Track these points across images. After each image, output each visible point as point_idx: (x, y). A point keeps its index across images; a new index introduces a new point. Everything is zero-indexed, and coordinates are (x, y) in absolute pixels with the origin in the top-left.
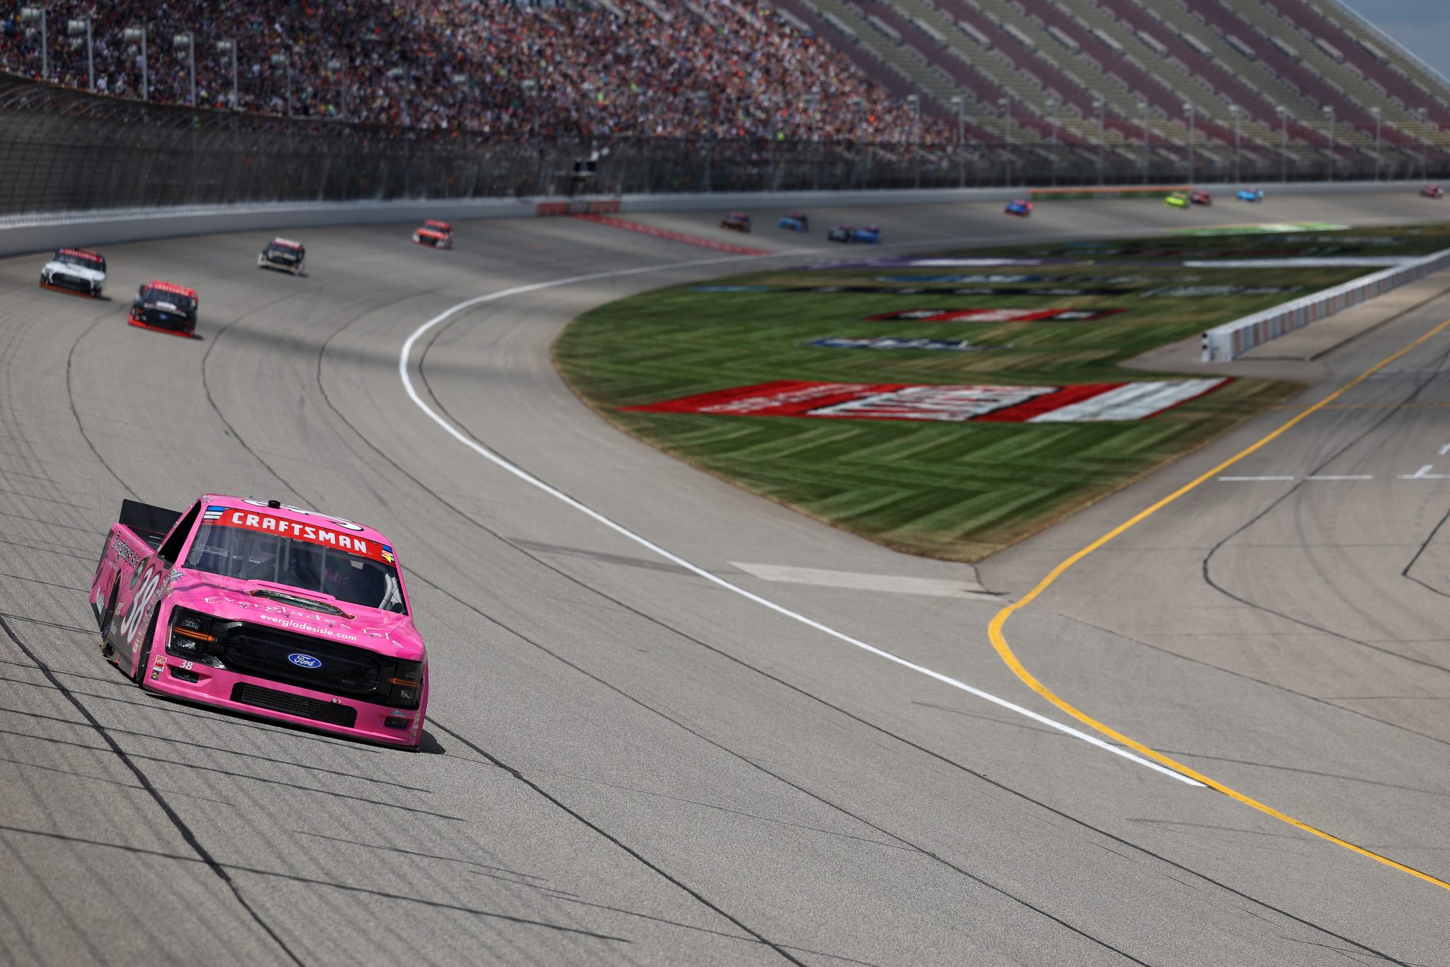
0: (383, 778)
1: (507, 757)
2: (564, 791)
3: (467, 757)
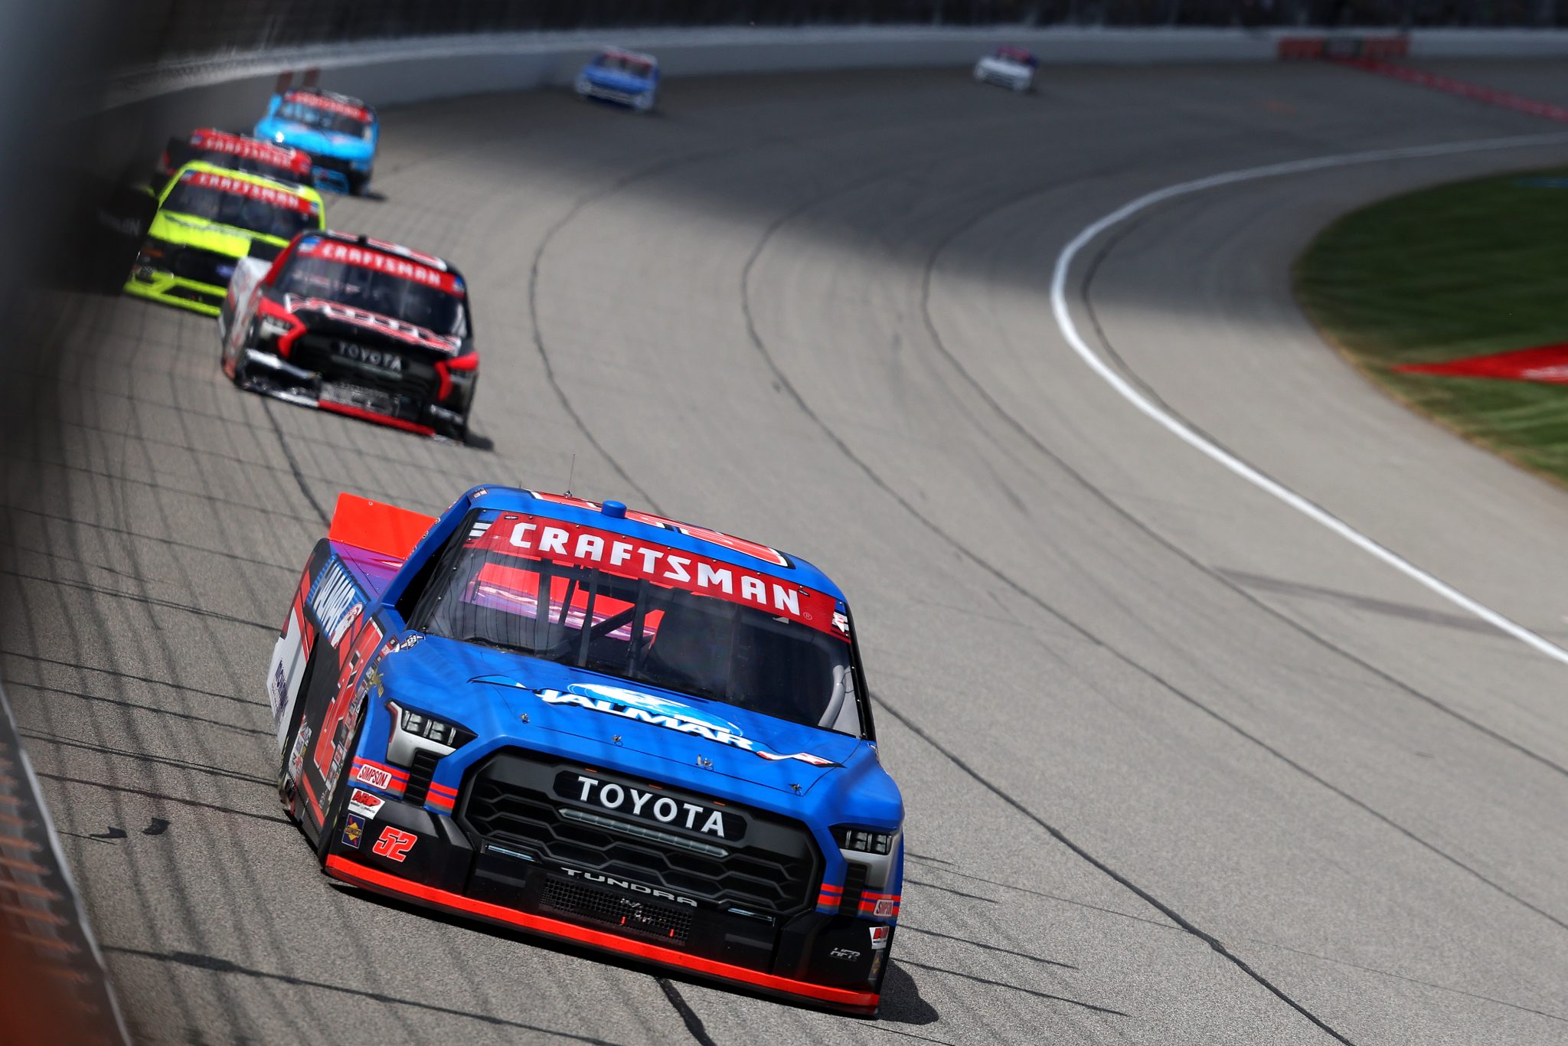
0: (1004, 944)
1: (1203, 917)
2: (1290, 975)
3: (1139, 915)
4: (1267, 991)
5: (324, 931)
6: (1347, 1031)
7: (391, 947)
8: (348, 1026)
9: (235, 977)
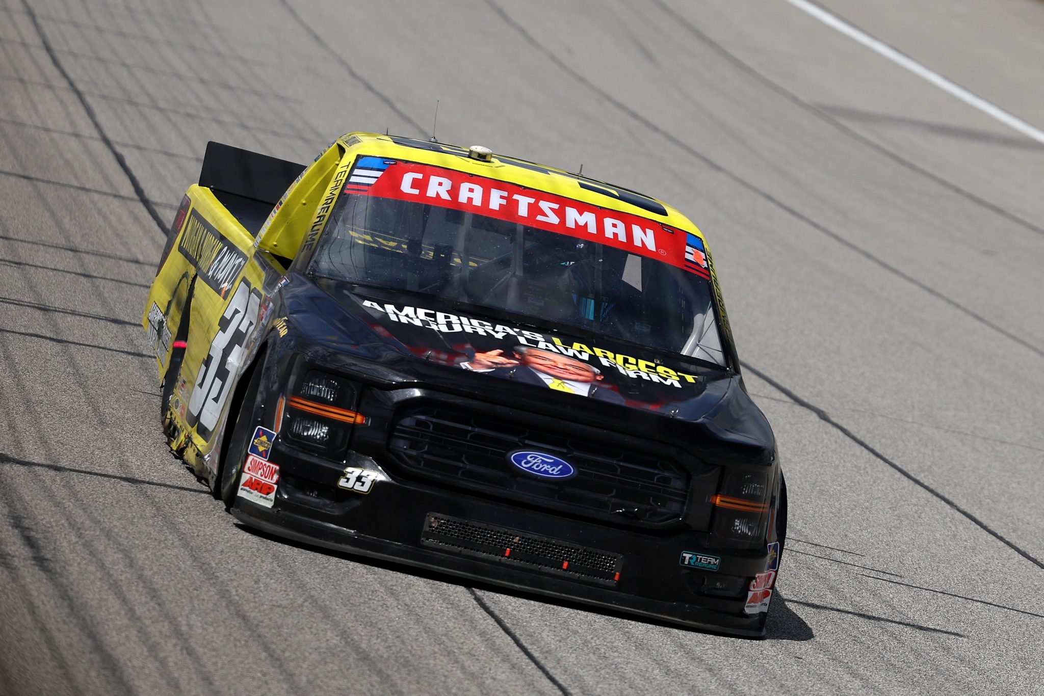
1: (811, 392)
2: (884, 437)
3: (758, 392)
4: (866, 452)
5: (84, 427)
6: (932, 482)
7: (140, 438)
8: (106, 505)
9: (11, 467)
